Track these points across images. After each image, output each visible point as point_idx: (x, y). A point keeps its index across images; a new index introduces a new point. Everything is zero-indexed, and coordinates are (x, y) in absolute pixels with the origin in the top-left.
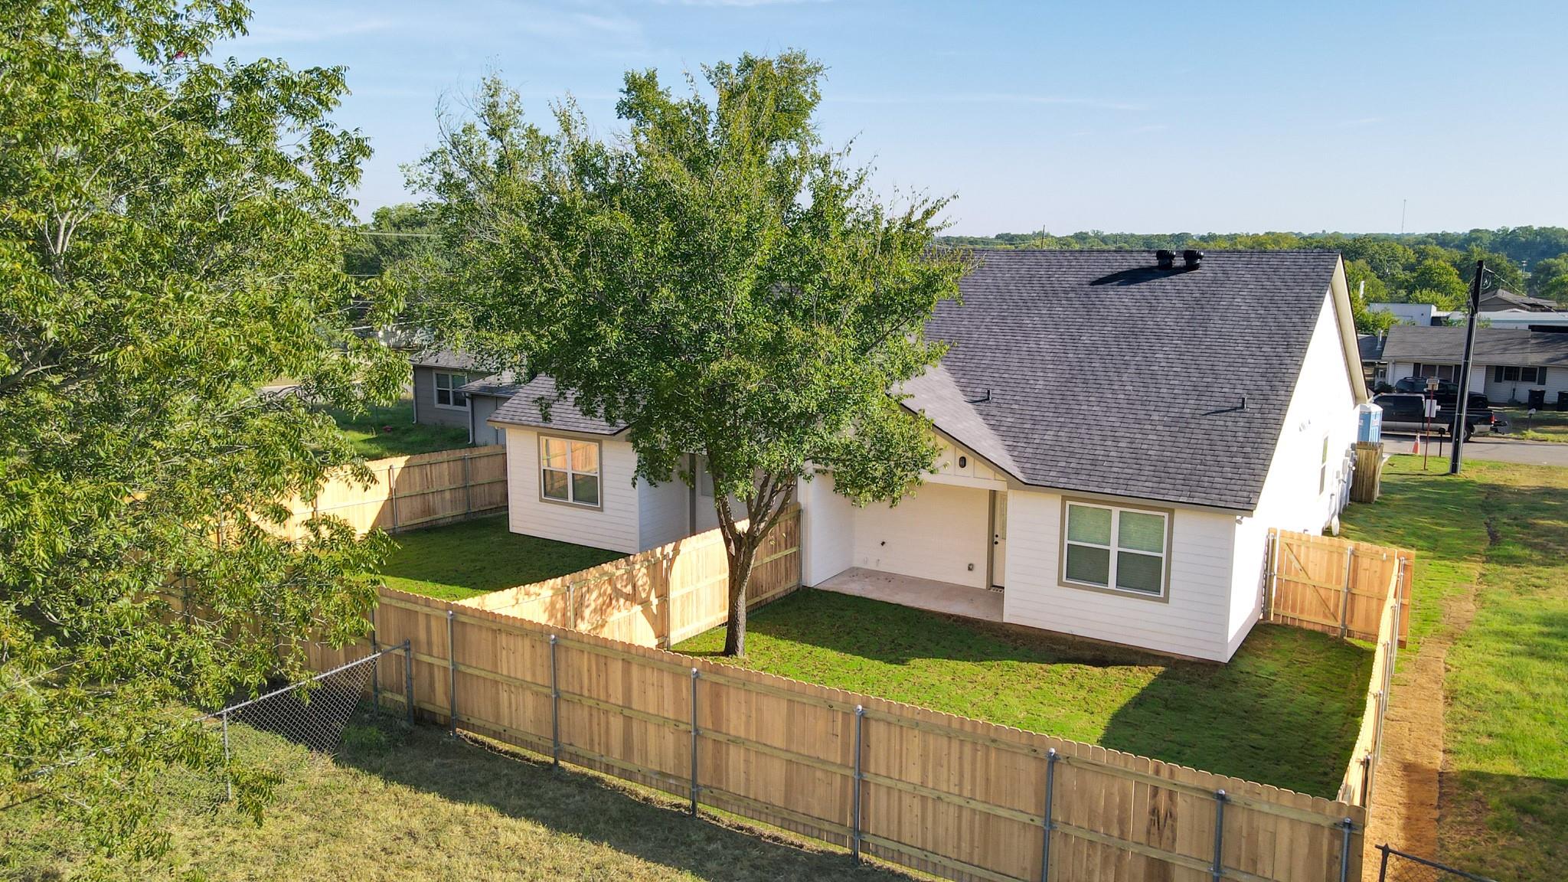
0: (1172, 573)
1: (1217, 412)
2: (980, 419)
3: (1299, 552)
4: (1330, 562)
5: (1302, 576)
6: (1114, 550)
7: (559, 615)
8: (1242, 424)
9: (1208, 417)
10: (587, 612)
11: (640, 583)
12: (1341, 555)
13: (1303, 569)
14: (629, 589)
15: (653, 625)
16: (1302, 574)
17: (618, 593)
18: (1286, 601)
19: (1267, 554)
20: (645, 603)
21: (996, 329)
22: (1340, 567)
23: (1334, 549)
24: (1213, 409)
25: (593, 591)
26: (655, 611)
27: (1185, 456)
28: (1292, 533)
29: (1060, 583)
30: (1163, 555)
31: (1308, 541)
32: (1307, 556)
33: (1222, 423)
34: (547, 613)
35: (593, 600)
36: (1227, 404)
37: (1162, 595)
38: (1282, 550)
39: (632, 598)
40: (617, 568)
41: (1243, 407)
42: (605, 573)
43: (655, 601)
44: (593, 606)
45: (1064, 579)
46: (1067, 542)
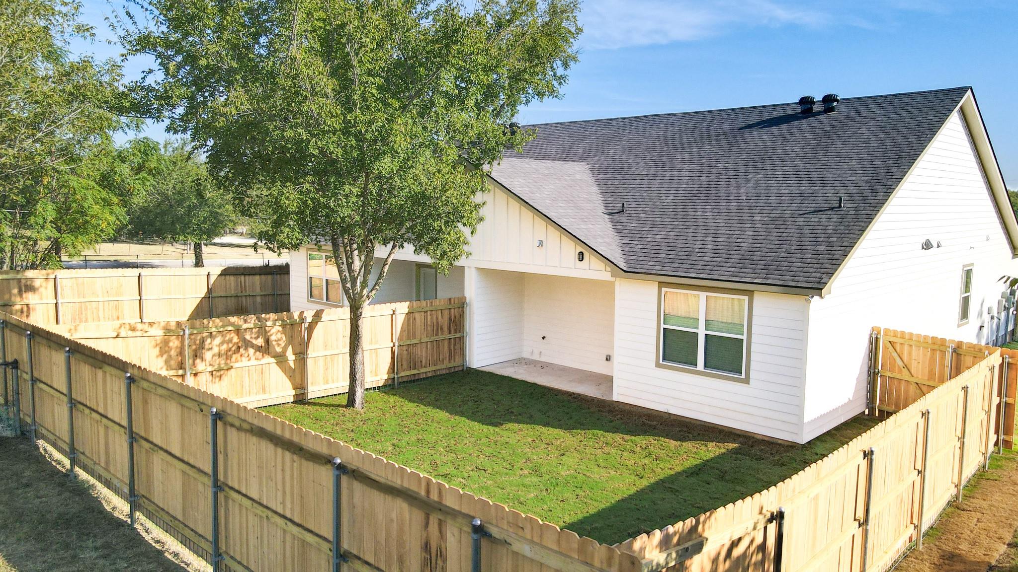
0: (752, 354)
1: (815, 211)
2: (610, 225)
3: (902, 350)
4: (932, 359)
5: (905, 375)
6: (702, 333)
7: (173, 353)
8: (835, 220)
9: (806, 216)
10: (208, 355)
11: (273, 338)
12: (943, 353)
13: (906, 366)
14: (260, 342)
15: (291, 378)
16: (905, 371)
17: (247, 344)
18: (889, 398)
19: (871, 352)
20: (280, 359)
21: (652, 164)
22: (942, 365)
23: (936, 347)
24: (812, 209)
25: (215, 337)
26: (293, 366)
27: (773, 246)
28: (895, 331)
29: (658, 365)
30: (744, 337)
31: (911, 339)
32: (910, 354)
33: (817, 220)
34: (158, 349)
35: (215, 345)
36: (826, 205)
37: (743, 376)
38: (885, 348)
39: (266, 349)
40: (245, 321)
41: (840, 206)
42: (232, 324)
43: (290, 356)
44: (216, 350)
45: (661, 362)
46: (663, 326)
